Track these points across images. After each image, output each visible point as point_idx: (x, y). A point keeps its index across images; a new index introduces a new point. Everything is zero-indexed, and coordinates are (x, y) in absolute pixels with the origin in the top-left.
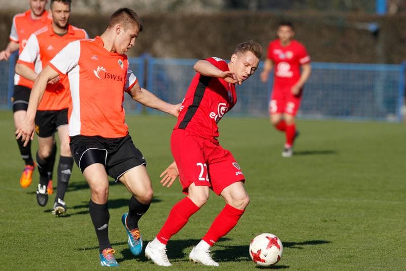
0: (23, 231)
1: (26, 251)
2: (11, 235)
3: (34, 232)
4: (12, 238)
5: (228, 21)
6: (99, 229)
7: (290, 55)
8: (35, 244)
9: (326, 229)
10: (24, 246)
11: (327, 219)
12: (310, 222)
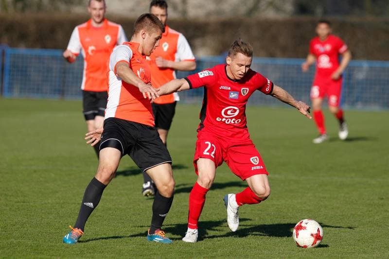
0: (120, 206)
1: (123, 223)
2: (110, 209)
3: (129, 207)
4: (110, 212)
5: (297, 25)
6: (85, 204)
7: (328, 47)
8: (130, 217)
9: (382, 206)
10: (121, 219)
11: (384, 197)
12: (368, 200)
